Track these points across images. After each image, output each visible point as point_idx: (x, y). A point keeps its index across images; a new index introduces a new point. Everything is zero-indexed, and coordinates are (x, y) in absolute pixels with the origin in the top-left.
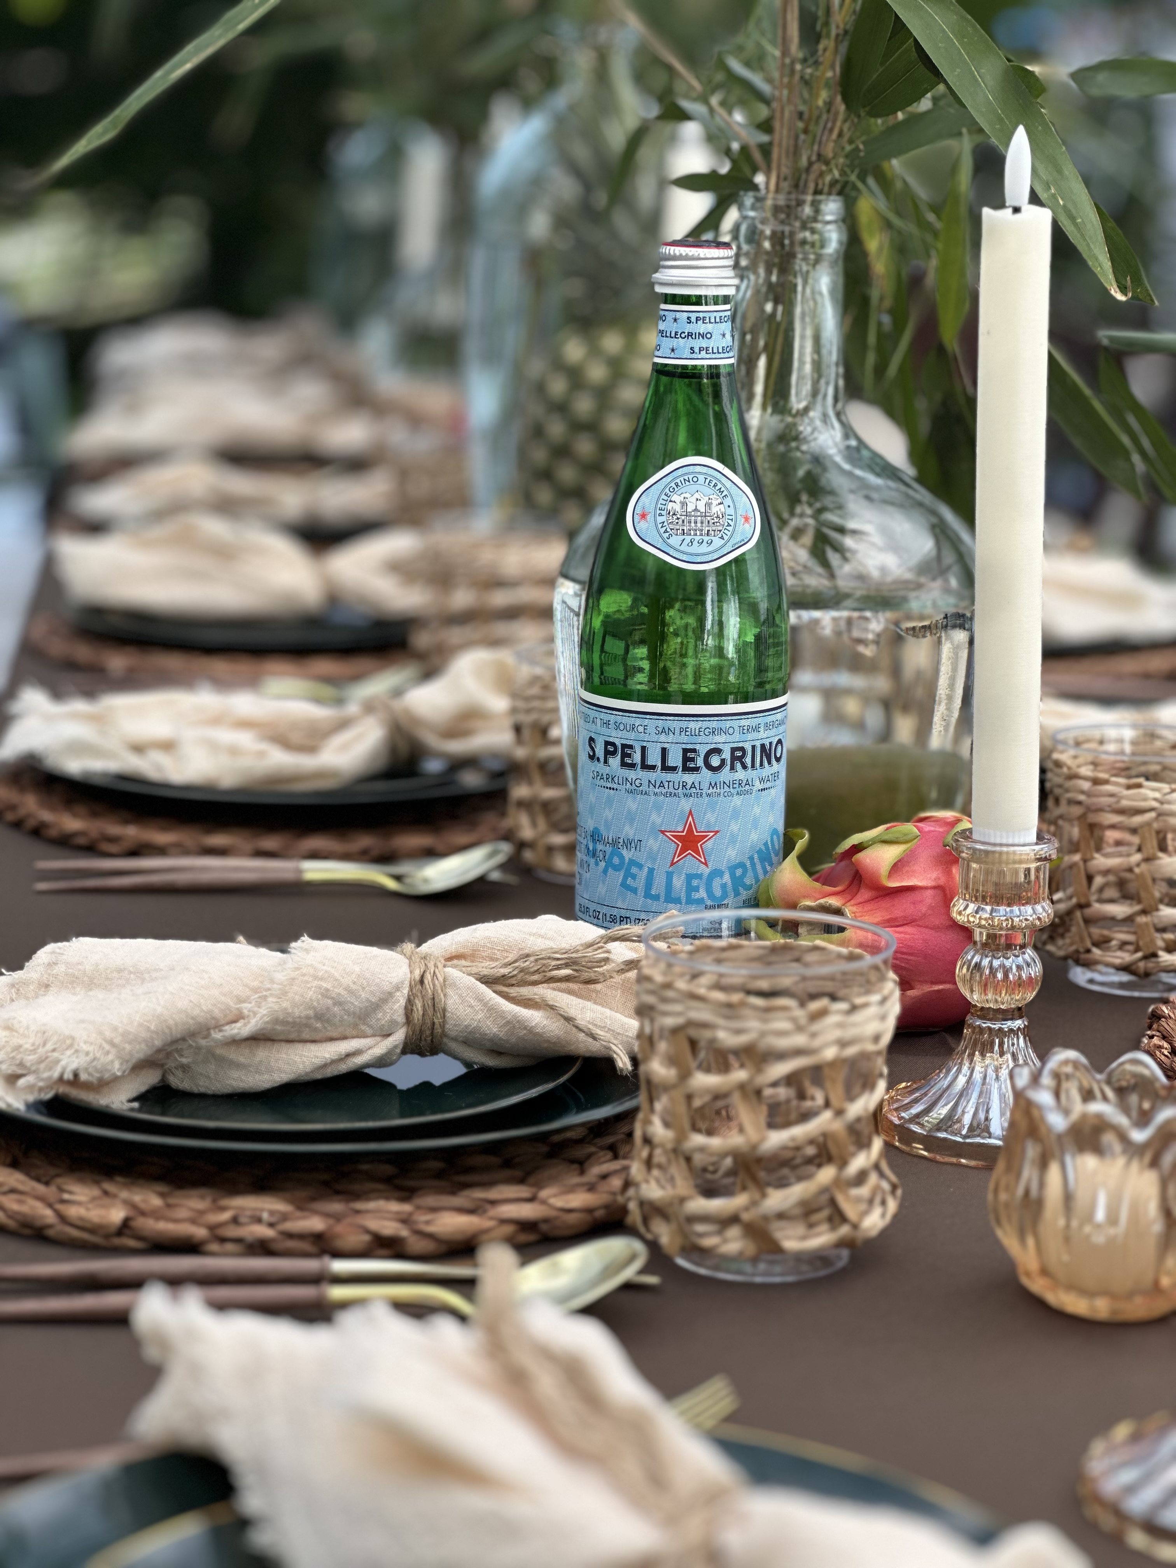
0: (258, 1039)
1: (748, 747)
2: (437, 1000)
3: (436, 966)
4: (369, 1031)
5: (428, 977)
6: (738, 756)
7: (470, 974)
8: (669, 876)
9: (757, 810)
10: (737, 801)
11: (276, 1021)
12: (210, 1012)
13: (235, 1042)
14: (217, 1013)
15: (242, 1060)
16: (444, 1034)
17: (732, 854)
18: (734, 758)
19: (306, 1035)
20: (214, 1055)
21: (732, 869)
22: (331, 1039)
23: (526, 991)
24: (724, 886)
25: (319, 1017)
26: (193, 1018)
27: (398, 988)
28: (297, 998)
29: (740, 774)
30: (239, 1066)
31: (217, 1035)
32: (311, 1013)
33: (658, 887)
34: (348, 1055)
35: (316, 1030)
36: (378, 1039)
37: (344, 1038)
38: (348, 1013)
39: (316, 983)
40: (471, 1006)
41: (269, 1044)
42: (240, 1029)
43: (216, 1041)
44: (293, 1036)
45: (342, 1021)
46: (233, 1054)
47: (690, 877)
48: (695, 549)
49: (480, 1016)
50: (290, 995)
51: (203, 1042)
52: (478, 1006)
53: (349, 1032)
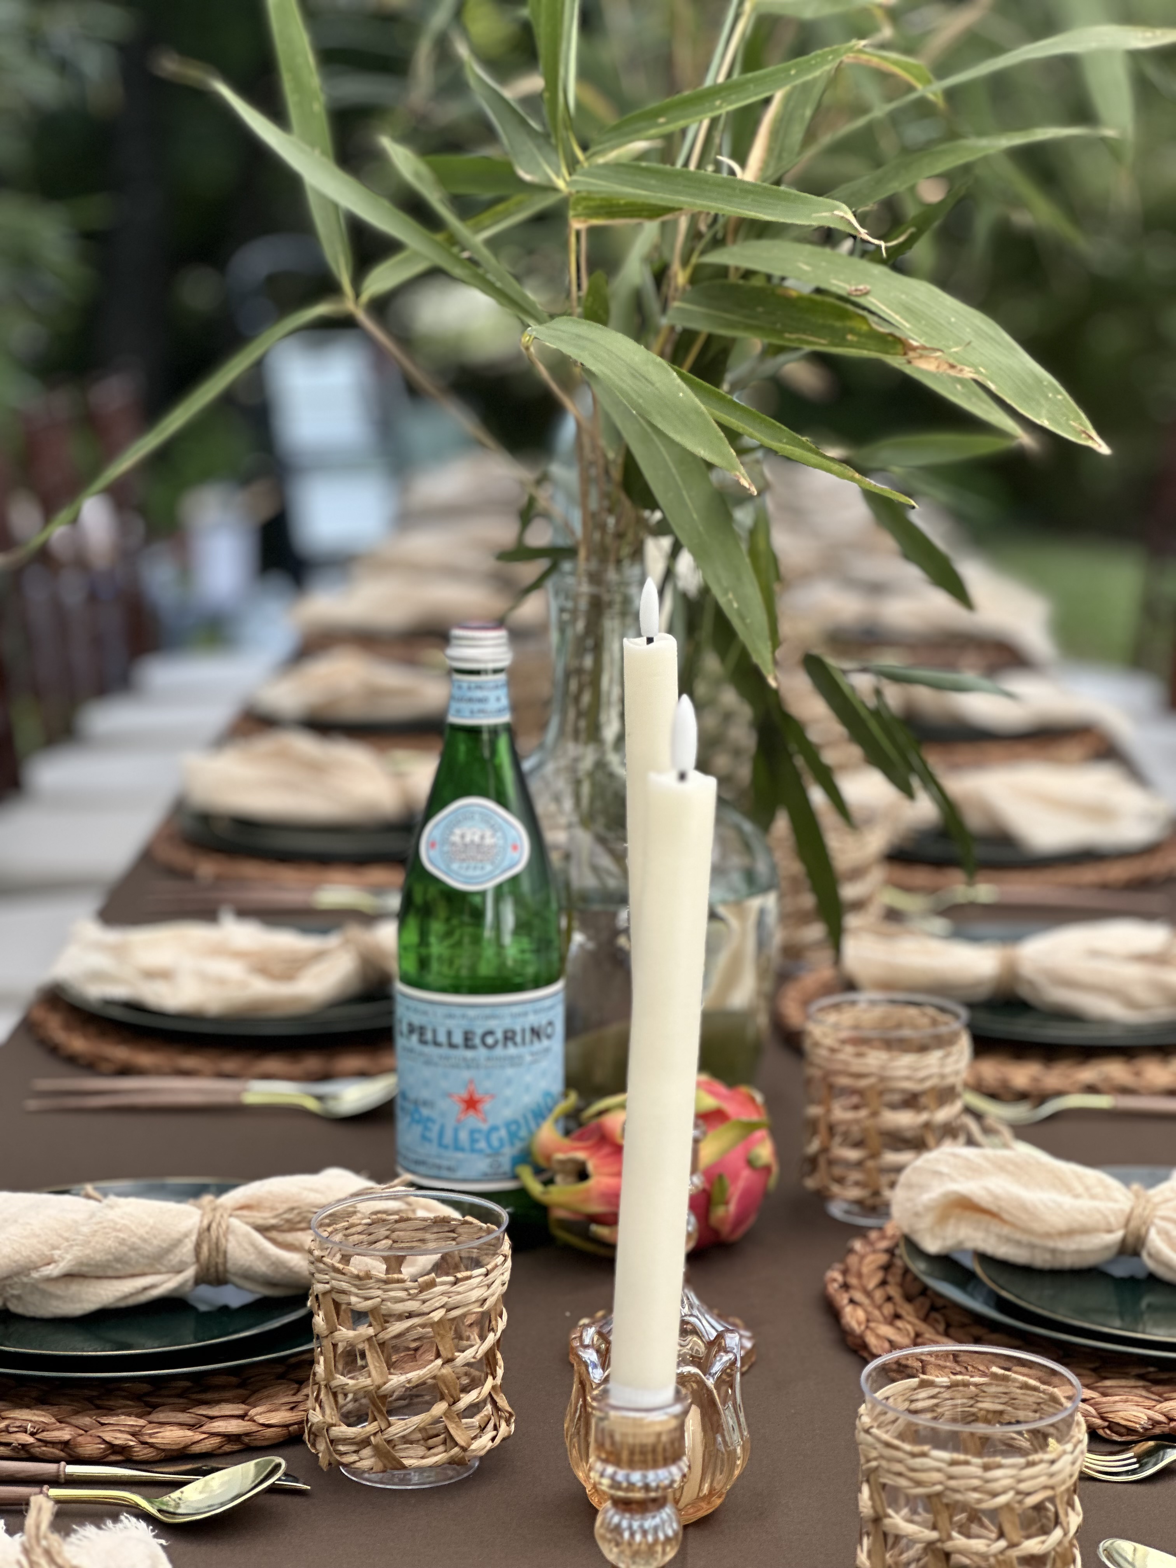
0: (69, 1276)
1: (518, 1029)
2: (220, 1244)
3: (222, 1216)
4: (163, 1269)
5: (214, 1226)
6: (509, 1037)
7: (247, 1223)
8: (456, 1131)
9: (528, 1078)
10: (510, 1072)
11: (81, 1264)
12: (29, 1257)
13: (49, 1279)
14: (34, 1258)
15: (59, 1292)
16: (226, 1271)
17: (508, 1113)
18: (506, 1038)
19: (110, 1273)
20: (38, 1289)
21: (508, 1125)
22: (133, 1276)
23: (290, 1237)
24: (501, 1140)
25: (118, 1260)
26: (15, 1262)
27: (186, 1235)
28: (98, 1246)
29: (512, 1050)
30: (58, 1297)
31: (35, 1275)
32: (110, 1257)
33: (448, 1138)
34: (145, 1289)
35: (117, 1269)
36: (170, 1275)
37: (143, 1274)
38: (143, 1256)
39: (114, 1234)
40: (246, 1250)
41: (81, 1280)
42: (52, 1270)
43: (36, 1280)
44: (100, 1274)
45: (137, 1262)
46: (52, 1288)
47: (472, 1132)
48: (471, 873)
49: (253, 1257)
50: (93, 1244)
51: (25, 1280)
52: (251, 1250)
53: (147, 1270)
